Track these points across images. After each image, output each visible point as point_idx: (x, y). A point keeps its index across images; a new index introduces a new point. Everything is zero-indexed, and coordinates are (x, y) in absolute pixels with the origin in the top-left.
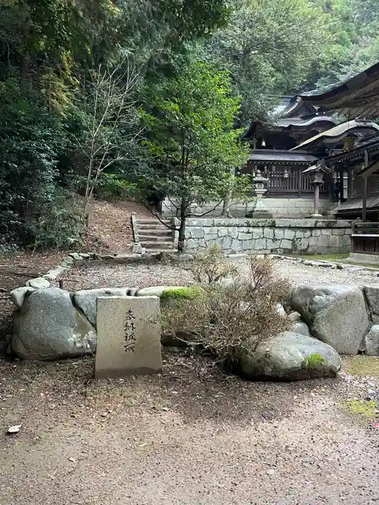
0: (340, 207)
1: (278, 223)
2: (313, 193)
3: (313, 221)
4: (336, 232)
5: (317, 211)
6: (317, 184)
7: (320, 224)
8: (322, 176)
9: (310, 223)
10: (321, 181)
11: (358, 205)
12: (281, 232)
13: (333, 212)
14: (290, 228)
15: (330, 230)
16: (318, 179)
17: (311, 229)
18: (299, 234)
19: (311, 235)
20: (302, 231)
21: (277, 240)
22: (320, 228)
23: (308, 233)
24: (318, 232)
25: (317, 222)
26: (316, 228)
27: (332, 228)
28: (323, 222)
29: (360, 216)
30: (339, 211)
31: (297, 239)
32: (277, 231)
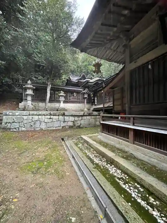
0: (94, 107)
1: (66, 113)
2: (84, 102)
3: (83, 112)
4: (93, 117)
5: (86, 109)
6: (86, 98)
7: (86, 114)
8: (87, 95)
9: (82, 113)
10: (87, 97)
11: (101, 106)
12: (68, 118)
13: (92, 109)
14: (72, 116)
15: (90, 117)
16: (86, 96)
17: (82, 116)
18: (76, 118)
19: (82, 119)
20: (78, 117)
21: (65, 122)
22: (86, 116)
23: (80, 118)
24: (85, 117)
25: (84, 113)
26: (84, 116)
27: (91, 116)
28: (87, 113)
29: (102, 110)
30: (94, 108)
31: (76, 121)
32: (65, 117)
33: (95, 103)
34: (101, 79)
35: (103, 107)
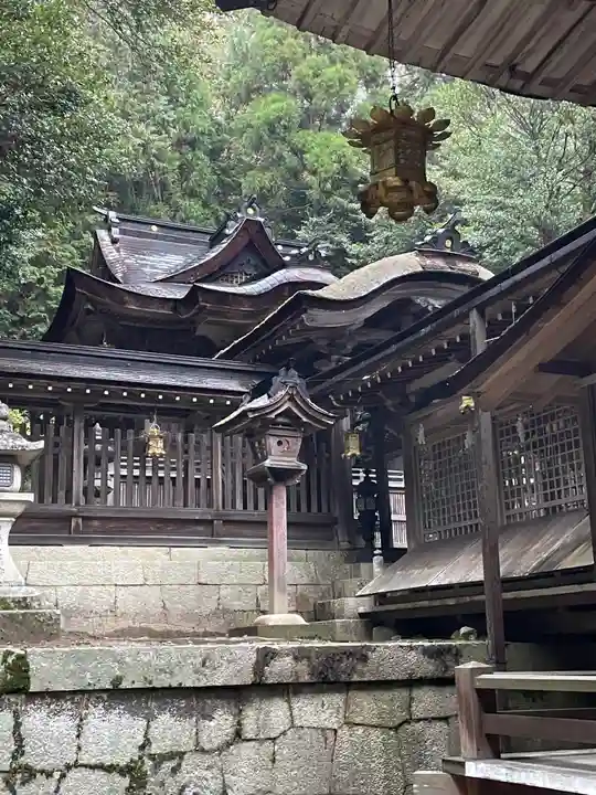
0: (380, 579)
1: (47, 666)
2: (262, 526)
3: (246, 650)
4: (368, 706)
5: (281, 600)
6: (281, 475)
7: (281, 669)
8: (297, 445)
9: (233, 662)
10: (291, 462)
11: (464, 569)
12: (63, 724)
13: (355, 604)
14: (117, 695)
15: (337, 699)
16: (281, 454)
17: (235, 695)
18: (169, 729)
19: (238, 735)
20: (186, 713)
21: (30, 773)
22: (287, 690)
23: (220, 724)
24: (277, 713)
25: (266, 656)
26: (259, 689)
27: (347, 687)
28: (299, 655)
30: (381, 598)
31: (158, 760)
32: (36, 720)
33: (387, 539)
34: (440, 264)
35: (477, 575)
